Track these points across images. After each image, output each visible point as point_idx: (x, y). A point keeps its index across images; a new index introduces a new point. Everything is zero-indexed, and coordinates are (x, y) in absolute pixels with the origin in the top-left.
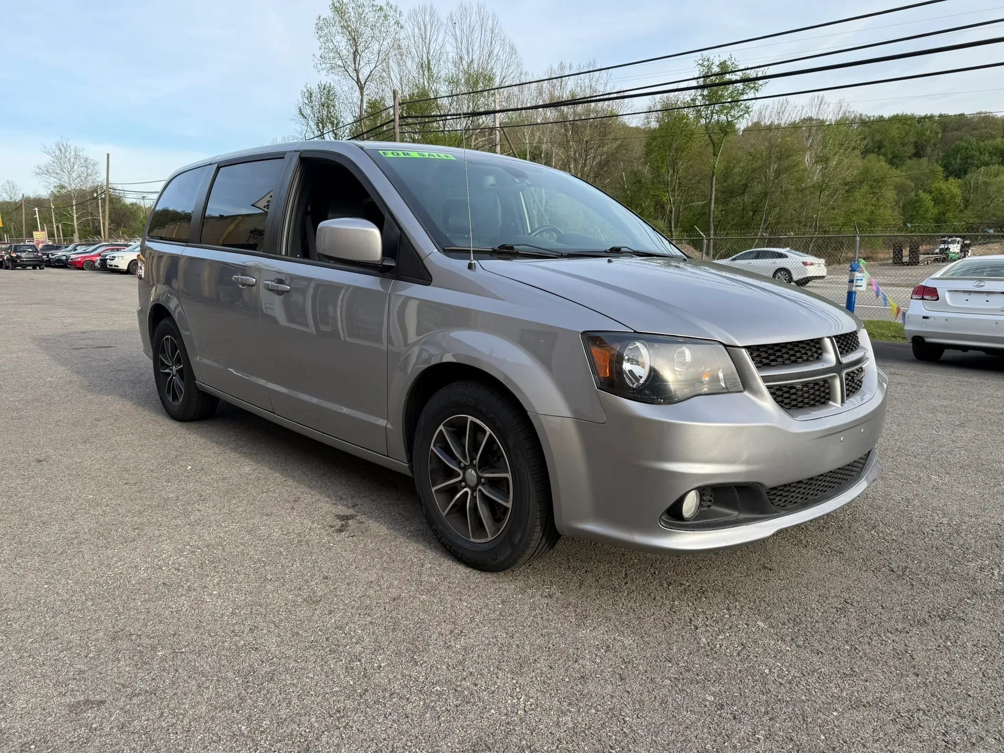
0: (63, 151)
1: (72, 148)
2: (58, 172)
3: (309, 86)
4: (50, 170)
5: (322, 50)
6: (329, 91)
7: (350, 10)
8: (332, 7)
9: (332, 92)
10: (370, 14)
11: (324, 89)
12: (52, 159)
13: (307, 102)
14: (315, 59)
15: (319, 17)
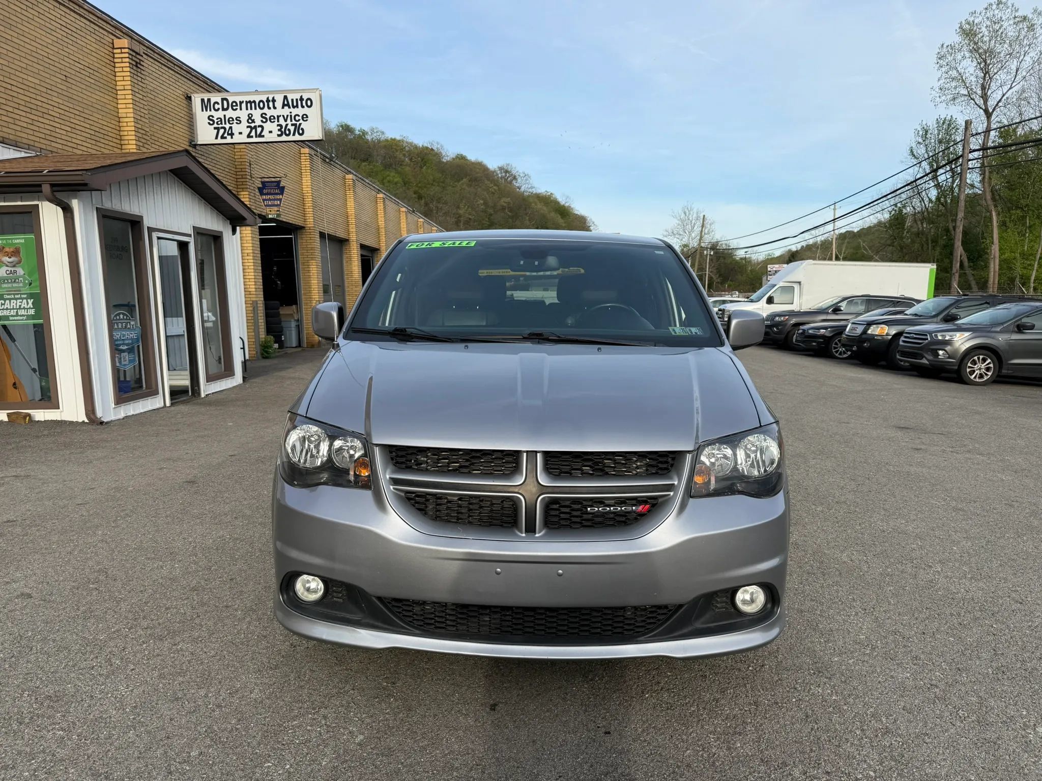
0: (687, 214)
1: (695, 210)
2: (681, 233)
3: (924, 123)
4: (675, 232)
5: (941, 82)
6: (949, 125)
7: (984, 29)
8: (958, 30)
9: (952, 126)
10: (1010, 29)
11: (944, 123)
12: (678, 222)
13: (920, 140)
14: (933, 92)
15: (943, 45)
